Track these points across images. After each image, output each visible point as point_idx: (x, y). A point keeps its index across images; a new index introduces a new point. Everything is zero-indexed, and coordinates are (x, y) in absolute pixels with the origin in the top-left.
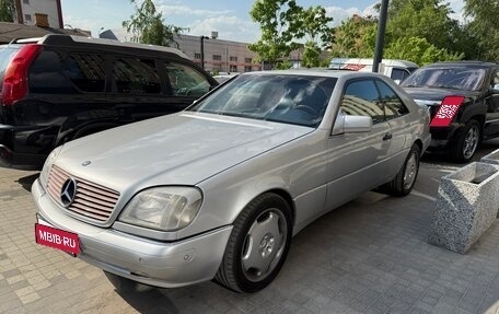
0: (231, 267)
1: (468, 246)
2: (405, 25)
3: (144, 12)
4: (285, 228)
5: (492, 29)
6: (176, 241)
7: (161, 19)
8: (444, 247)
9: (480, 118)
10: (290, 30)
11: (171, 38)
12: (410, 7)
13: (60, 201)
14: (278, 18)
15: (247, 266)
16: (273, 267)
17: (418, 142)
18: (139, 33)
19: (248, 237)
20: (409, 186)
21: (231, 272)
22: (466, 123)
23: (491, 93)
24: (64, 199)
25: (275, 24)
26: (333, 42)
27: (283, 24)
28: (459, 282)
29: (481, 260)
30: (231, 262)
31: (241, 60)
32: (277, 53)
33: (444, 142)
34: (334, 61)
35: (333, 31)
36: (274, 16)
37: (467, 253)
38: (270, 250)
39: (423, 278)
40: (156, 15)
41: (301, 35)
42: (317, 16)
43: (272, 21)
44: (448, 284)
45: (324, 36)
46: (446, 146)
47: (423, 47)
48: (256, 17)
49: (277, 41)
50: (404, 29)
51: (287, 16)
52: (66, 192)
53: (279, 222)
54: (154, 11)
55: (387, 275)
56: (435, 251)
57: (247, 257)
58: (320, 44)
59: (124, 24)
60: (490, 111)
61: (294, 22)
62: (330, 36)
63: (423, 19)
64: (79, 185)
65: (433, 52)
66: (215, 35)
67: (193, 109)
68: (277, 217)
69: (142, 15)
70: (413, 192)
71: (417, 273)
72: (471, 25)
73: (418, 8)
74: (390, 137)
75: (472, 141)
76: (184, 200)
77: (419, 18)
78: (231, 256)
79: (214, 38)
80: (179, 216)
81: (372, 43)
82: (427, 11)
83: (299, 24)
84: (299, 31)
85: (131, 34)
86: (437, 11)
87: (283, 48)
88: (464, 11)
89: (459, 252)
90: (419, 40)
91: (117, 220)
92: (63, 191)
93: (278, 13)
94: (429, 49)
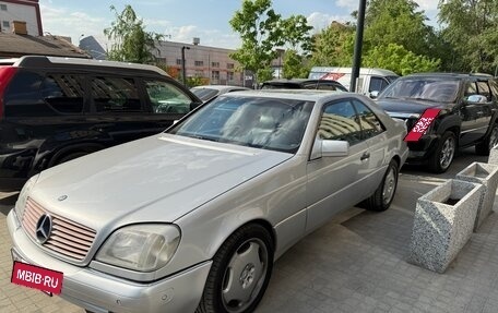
0: (210, 302)
1: (445, 265)
2: (383, 31)
3: (124, 19)
4: (266, 256)
5: (465, 35)
6: (154, 281)
7: (142, 26)
8: (423, 267)
9: (456, 129)
10: (270, 39)
11: (152, 45)
12: (387, 15)
13: (35, 237)
14: (258, 28)
15: (228, 299)
16: (254, 297)
17: (396, 158)
18: (120, 41)
19: (229, 269)
20: (388, 201)
21: (211, 307)
22: (442, 135)
23: (465, 104)
24: (39, 235)
25: (255, 33)
26: (313, 50)
27: (262, 33)
28: (438, 304)
29: (459, 279)
30: (211, 297)
31: (223, 66)
32: (258, 62)
33: (422, 154)
34: (314, 69)
35: (313, 40)
36: (254, 26)
37: (444, 273)
38: (251, 280)
39: (403, 302)
40: (136, 22)
41: (282, 44)
42: (298, 25)
43: (252, 30)
44: (426, 308)
45: (305, 45)
46: (423, 158)
47: (401, 54)
48: (236, 27)
49: (257, 50)
50: (381, 36)
51: (267, 25)
52: (41, 229)
53: (260, 251)
54: (134, 18)
55: (367, 298)
56: (415, 270)
57: (227, 290)
58: (300, 52)
59: (105, 31)
60: (465, 119)
61: (273, 31)
62: (310, 45)
63: (400, 26)
64: (54, 221)
65: (410, 58)
66: (197, 41)
67: (172, 131)
68: (258, 246)
69: (123, 22)
70: (392, 207)
71: (396, 296)
72: (446, 31)
73: (395, 15)
74: (368, 156)
75: (448, 151)
76: (162, 238)
77: (396, 25)
78: (210, 291)
79: (196, 44)
80: (157, 254)
81: (351, 51)
82: (403, 18)
83: (279, 33)
84: (280, 39)
85: (113, 41)
86: (413, 17)
87: (264, 57)
88: (438, 18)
89: (437, 271)
90: (397, 47)
91: (94, 259)
92: (38, 227)
93: (257, 23)
94: (407, 56)
